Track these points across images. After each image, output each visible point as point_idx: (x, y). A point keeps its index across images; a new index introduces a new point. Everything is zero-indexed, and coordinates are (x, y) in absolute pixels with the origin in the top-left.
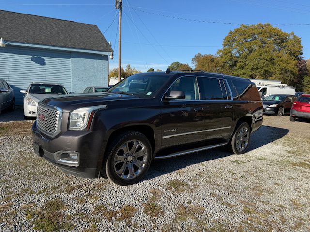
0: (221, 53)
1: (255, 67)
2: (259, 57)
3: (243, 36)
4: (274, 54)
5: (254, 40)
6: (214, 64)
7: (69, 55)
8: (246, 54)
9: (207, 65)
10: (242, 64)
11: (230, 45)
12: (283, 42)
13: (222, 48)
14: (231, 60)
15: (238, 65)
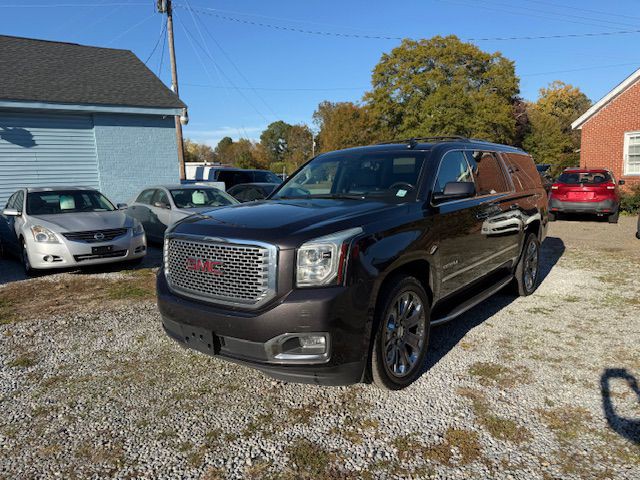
0: (371, 99)
1: (439, 123)
2: (444, 102)
3: (410, 63)
4: (471, 95)
5: (429, 70)
6: (360, 122)
7: (88, 121)
8: (418, 98)
9: (347, 125)
10: (412, 119)
11: (385, 83)
12: (483, 71)
13: (371, 89)
14: (392, 112)
15: (406, 121)
